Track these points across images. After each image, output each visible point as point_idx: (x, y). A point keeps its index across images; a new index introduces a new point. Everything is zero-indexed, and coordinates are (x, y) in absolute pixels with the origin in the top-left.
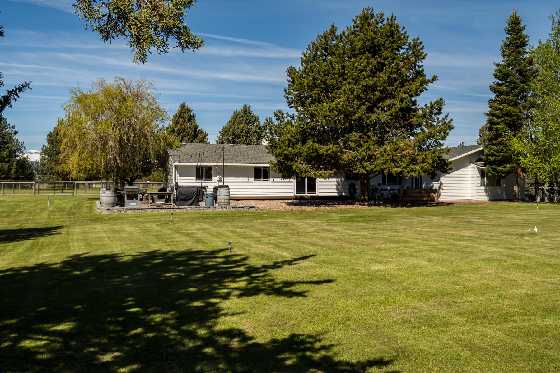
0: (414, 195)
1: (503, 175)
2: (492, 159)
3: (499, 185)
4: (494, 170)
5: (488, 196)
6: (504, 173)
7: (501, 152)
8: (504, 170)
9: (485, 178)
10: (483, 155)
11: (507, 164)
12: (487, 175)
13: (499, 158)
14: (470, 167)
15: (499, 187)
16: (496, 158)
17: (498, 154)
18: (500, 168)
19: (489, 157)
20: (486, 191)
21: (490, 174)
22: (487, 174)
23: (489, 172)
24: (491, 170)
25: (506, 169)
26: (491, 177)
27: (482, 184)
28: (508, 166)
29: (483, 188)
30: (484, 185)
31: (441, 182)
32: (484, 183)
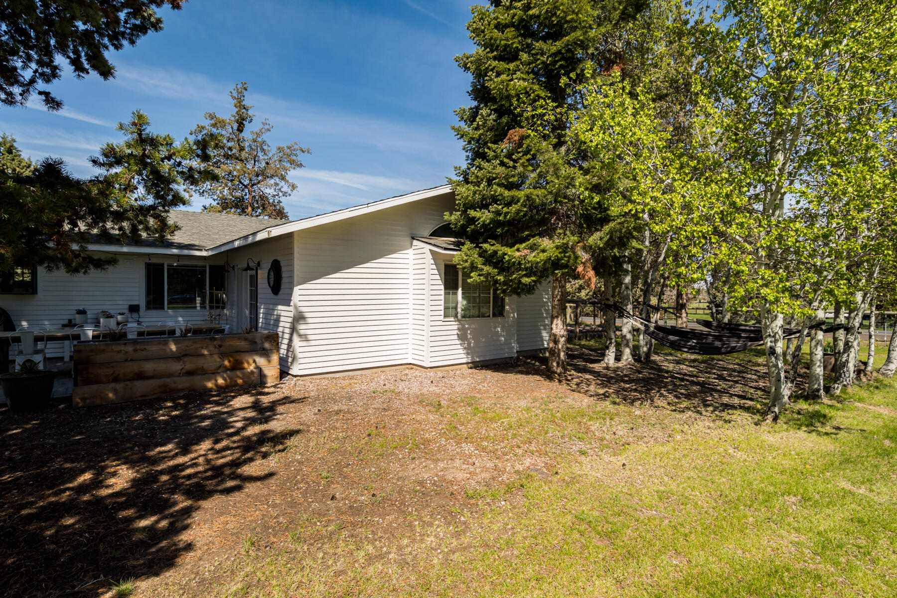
0: (149, 367)
1: (526, 280)
2: (484, 216)
3: (499, 311)
4: (491, 259)
5: (469, 350)
6: (530, 272)
7: (517, 186)
8: (531, 257)
9: (460, 291)
10: (452, 209)
11: (541, 235)
12: (464, 281)
13: (514, 208)
14: (410, 251)
15: (500, 319)
16: (498, 213)
17: (507, 193)
18: (513, 253)
19: (472, 213)
20: (462, 337)
21: (475, 277)
22: (467, 275)
23: (473, 267)
24: (479, 261)
25: (543, 256)
26: (477, 286)
27: (449, 311)
28: (545, 242)
29: (453, 327)
30: (456, 316)
31: (296, 307)
32: (456, 308)
